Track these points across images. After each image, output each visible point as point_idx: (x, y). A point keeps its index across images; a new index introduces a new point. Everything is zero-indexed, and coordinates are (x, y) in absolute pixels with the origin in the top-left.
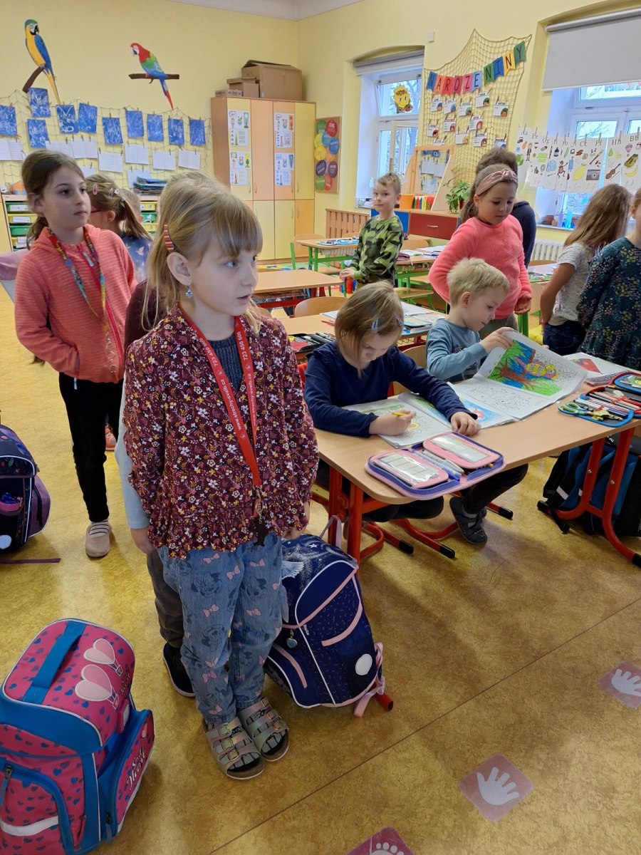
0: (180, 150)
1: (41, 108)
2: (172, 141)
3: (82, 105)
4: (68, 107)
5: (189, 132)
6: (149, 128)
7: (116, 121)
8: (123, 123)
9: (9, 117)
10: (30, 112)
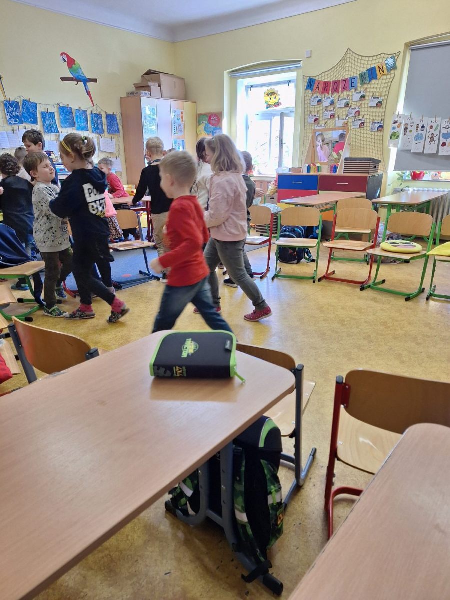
0: (100, 137)
2: (95, 131)
3: (25, 101)
5: (106, 123)
6: (77, 120)
7: (52, 115)
8: (57, 116)
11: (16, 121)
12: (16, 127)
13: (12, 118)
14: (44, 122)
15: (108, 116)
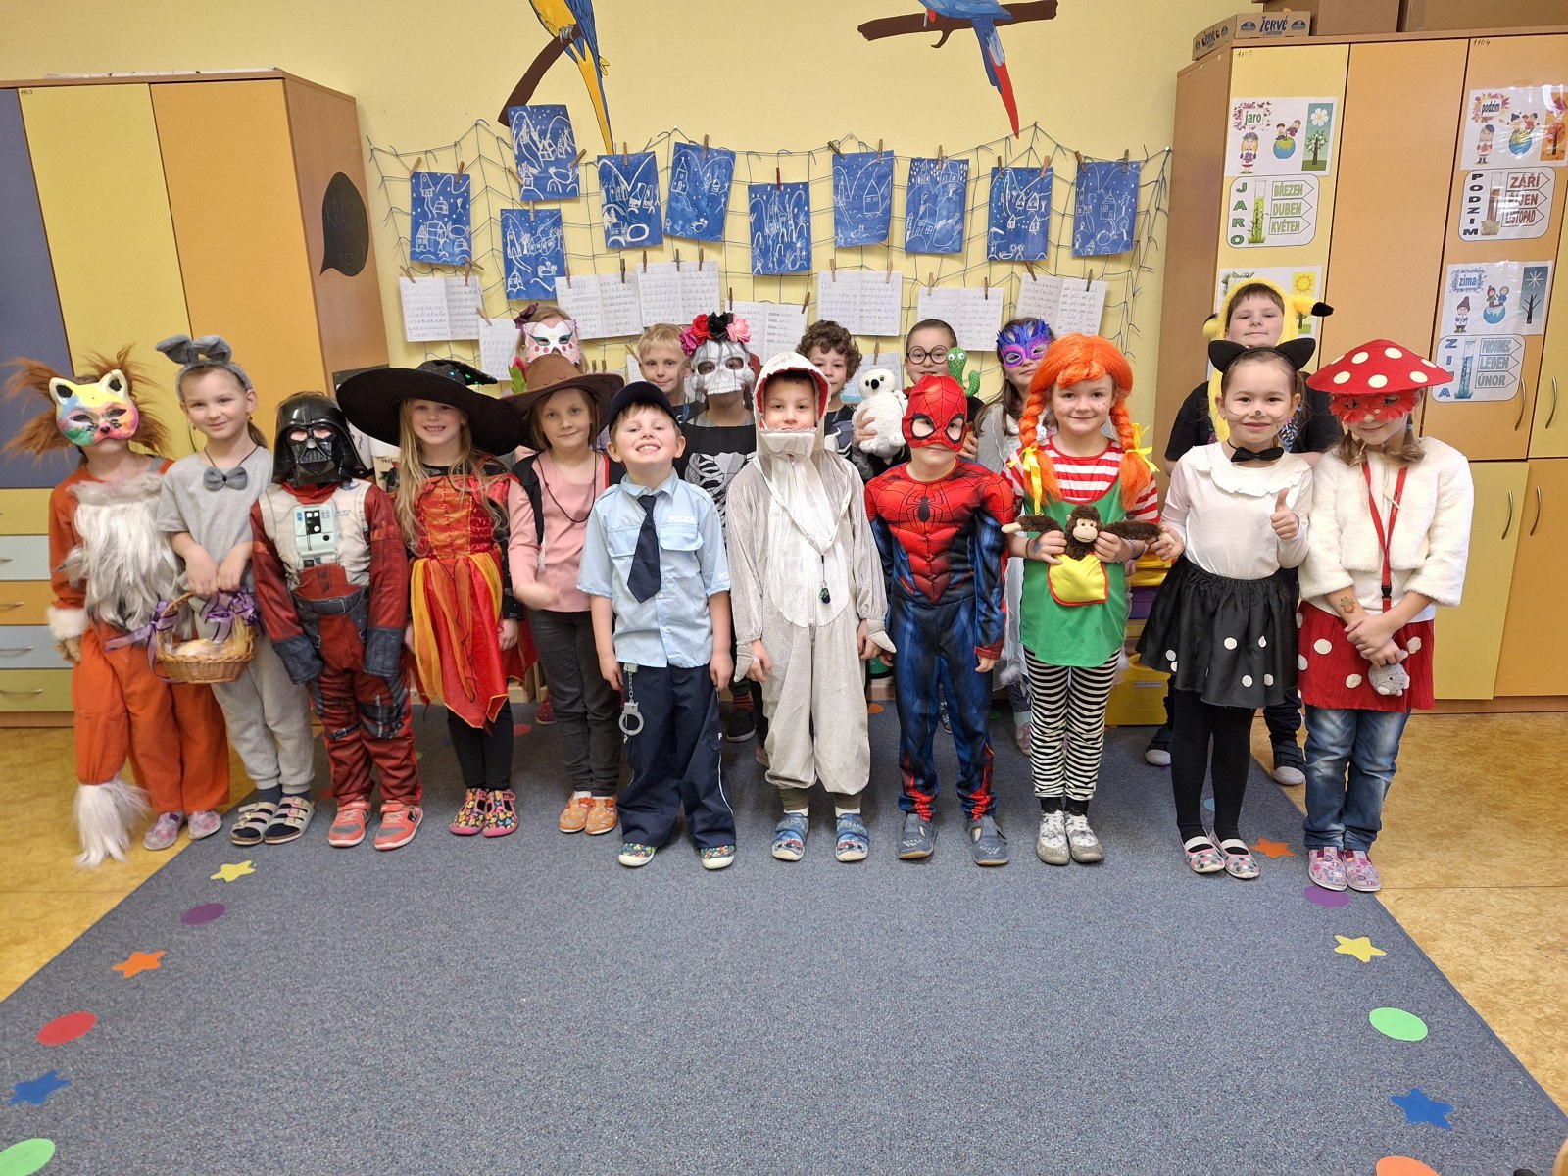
0: (1026, 276)
1: (552, 170)
2: (999, 249)
3: (683, 153)
4: (639, 158)
5: (1071, 210)
6: (912, 206)
7: (798, 195)
8: (822, 197)
9: (453, 207)
10: (515, 187)
11: (638, 232)
12: (633, 258)
13: (625, 218)
14: (757, 227)
15: (1085, 169)
